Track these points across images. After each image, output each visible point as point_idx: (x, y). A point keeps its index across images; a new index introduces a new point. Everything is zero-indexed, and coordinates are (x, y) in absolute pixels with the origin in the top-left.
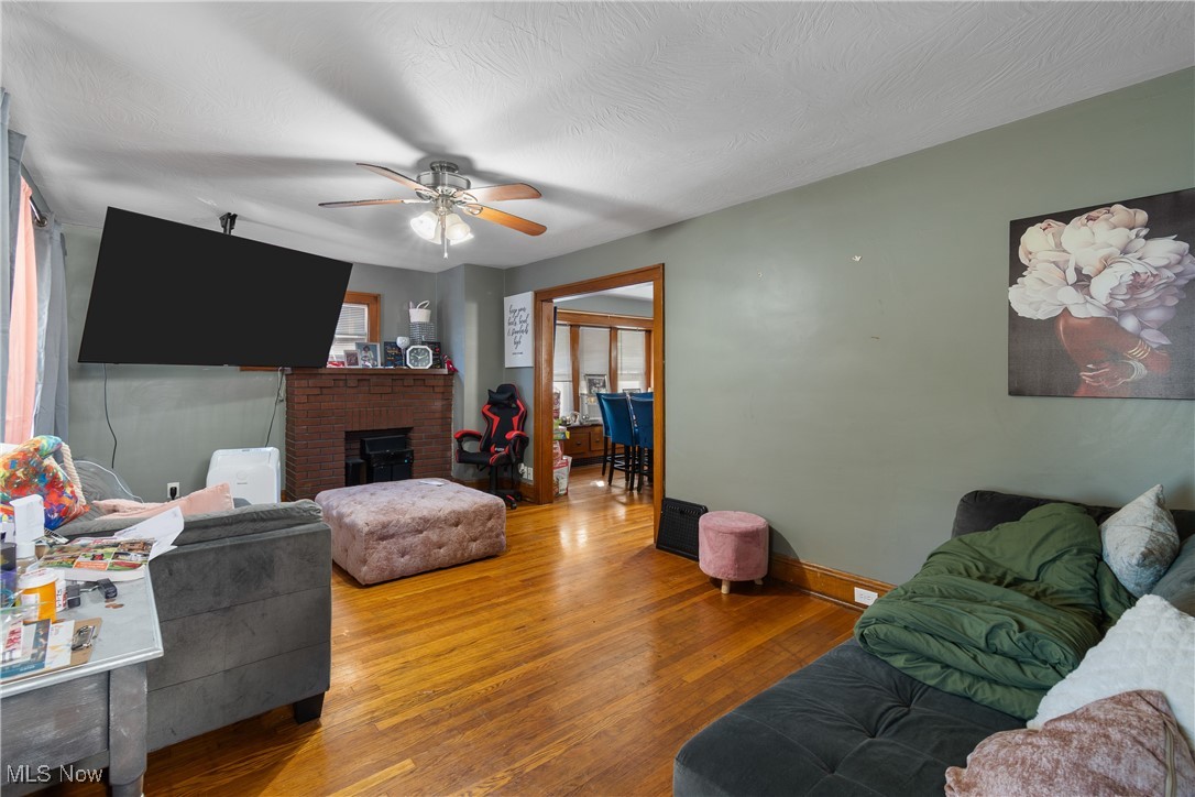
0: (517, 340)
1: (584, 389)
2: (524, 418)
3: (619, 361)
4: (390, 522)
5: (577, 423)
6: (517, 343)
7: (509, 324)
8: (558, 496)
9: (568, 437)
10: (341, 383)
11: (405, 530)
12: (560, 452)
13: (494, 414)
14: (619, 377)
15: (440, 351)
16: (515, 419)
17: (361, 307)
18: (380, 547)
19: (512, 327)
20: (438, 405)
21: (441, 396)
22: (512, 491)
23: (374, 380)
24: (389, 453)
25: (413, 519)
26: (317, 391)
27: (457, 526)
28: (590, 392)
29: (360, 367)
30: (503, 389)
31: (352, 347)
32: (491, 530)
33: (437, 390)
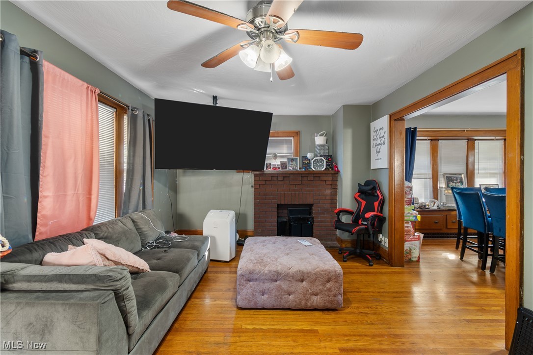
0: (378, 150)
1: (442, 184)
2: (382, 204)
3: (476, 164)
4: (254, 271)
5: (435, 208)
6: (378, 152)
7: (374, 140)
8: (410, 261)
9: (419, 220)
10: (275, 179)
11: (264, 277)
12: (412, 230)
13: (363, 199)
14: (476, 176)
15: (331, 160)
16: (376, 204)
17: (290, 138)
18: (248, 286)
19: (375, 142)
20: (328, 191)
21: (330, 186)
22: (373, 252)
23: (291, 177)
24: (300, 217)
25: (270, 271)
26: (264, 183)
27: (302, 281)
28: (448, 186)
29: (288, 170)
30: (368, 183)
31: (285, 160)
32: (329, 290)
33: (328, 183)
